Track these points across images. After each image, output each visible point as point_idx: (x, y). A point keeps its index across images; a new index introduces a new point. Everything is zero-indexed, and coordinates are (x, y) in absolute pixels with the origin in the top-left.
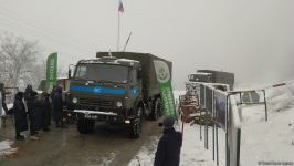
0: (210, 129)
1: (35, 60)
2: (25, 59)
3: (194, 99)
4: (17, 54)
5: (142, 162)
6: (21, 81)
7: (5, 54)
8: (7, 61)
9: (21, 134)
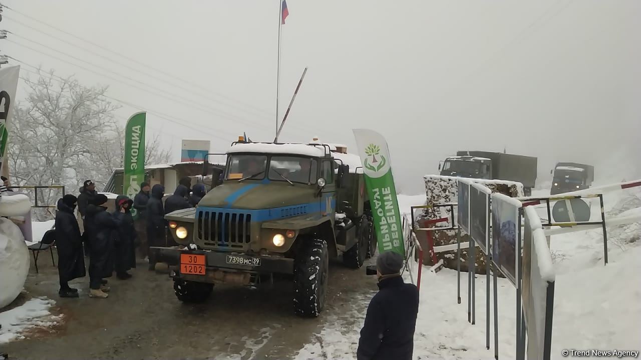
0: (481, 281)
1: (98, 127)
2: (79, 126)
3: (444, 213)
4: (62, 115)
5: (329, 350)
6: (71, 172)
7: (37, 114)
8: (41, 130)
9: (72, 285)
